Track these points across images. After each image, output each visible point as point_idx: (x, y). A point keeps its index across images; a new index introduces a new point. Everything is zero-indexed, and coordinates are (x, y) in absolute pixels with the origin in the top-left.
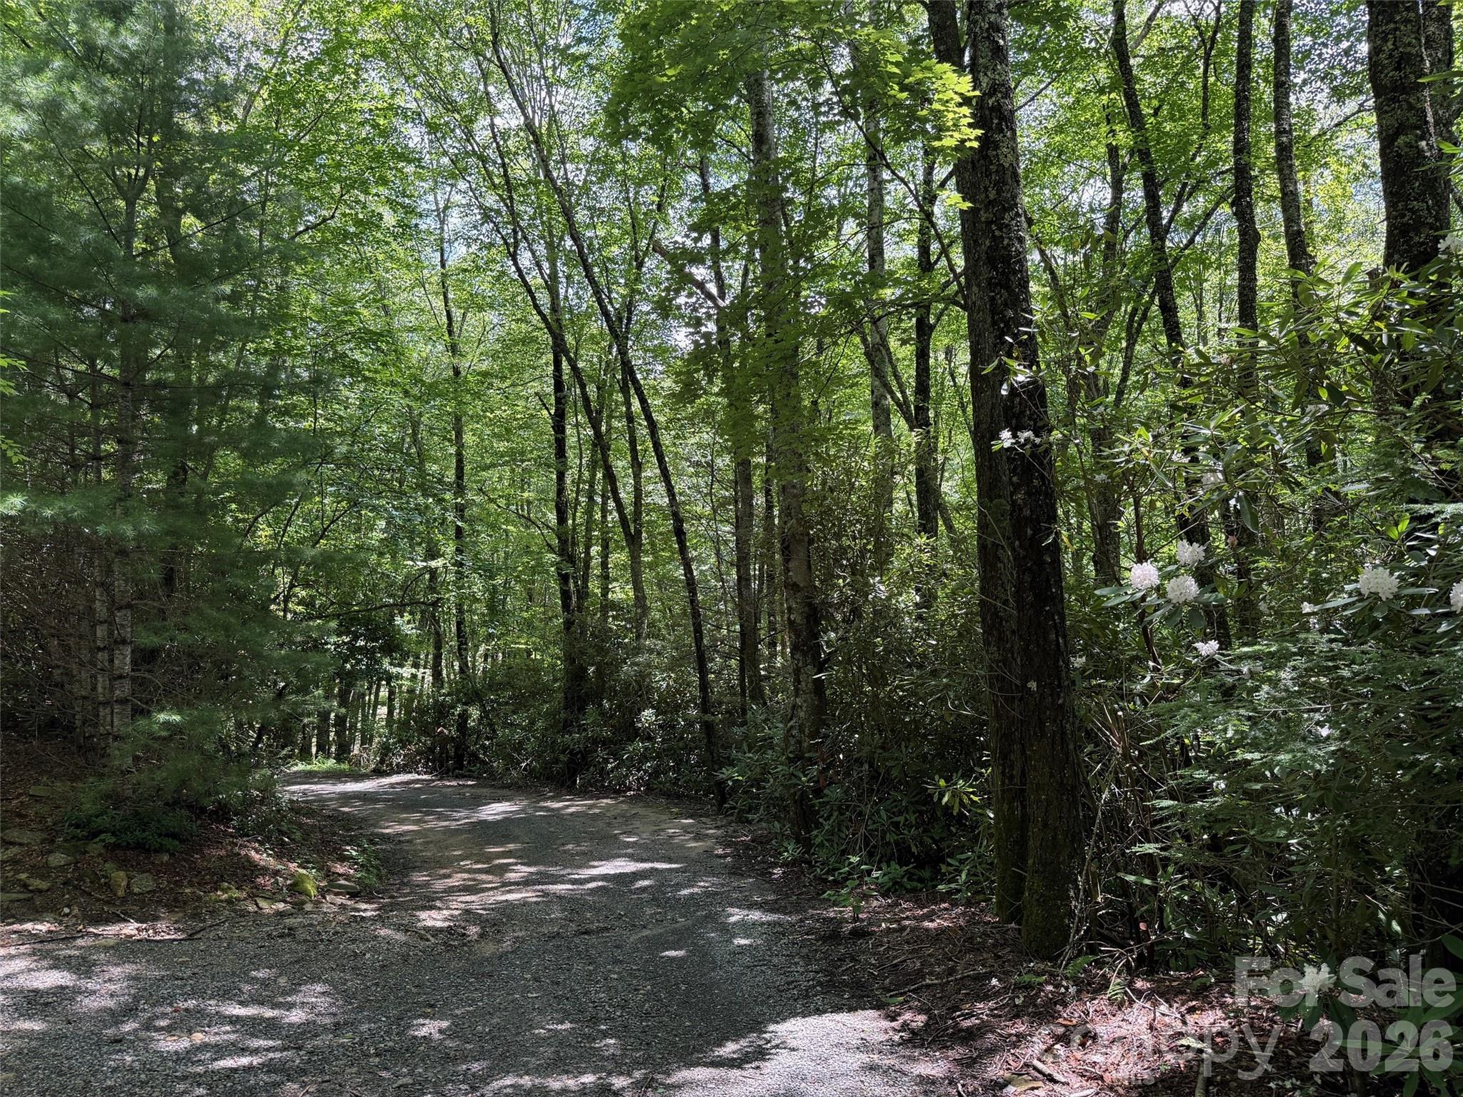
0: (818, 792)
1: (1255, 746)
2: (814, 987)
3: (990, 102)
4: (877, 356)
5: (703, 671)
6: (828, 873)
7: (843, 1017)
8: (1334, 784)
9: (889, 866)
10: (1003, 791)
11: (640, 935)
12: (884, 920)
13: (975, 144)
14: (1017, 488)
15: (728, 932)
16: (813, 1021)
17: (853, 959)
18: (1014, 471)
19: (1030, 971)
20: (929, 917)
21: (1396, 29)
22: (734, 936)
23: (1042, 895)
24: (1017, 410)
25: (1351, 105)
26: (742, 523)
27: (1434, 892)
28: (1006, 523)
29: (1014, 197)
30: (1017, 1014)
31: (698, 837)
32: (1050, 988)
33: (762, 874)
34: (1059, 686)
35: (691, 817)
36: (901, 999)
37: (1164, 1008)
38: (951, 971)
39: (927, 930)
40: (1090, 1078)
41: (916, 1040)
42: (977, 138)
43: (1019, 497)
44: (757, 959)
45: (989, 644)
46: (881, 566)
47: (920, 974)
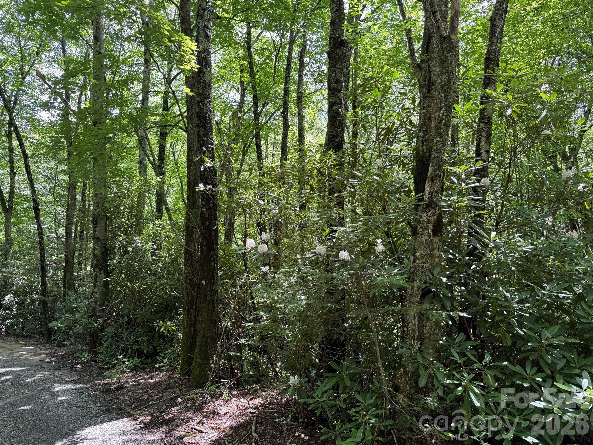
0: (102, 330)
1: (283, 302)
2: (99, 412)
3: (203, 55)
4: (143, 142)
5: (44, 276)
6: (104, 365)
7: (114, 423)
8: (303, 315)
9: (133, 359)
10: (187, 324)
11: (6, 402)
12: (131, 381)
13: (197, 70)
14: (204, 206)
15: (55, 395)
16: (100, 426)
17: (117, 399)
18: (203, 200)
19: (194, 393)
20: (151, 378)
21: (336, 70)
22: (58, 396)
23: (200, 363)
24: (206, 176)
25: (319, 86)
26: (70, 207)
27: (328, 348)
28: (199, 219)
29: (209, 94)
30: (188, 410)
31: (36, 354)
32: (201, 399)
33: (71, 368)
34: (214, 282)
35: (32, 345)
36: (140, 412)
37: (242, 400)
38: (162, 397)
39: (150, 383)
40: (216, 429)
41: (146, 426)
42: (197, 68)
43: (204, 210)
44: (70, 405)
45: (187, 266)
46: (139, 232)
47: (148, 401)
